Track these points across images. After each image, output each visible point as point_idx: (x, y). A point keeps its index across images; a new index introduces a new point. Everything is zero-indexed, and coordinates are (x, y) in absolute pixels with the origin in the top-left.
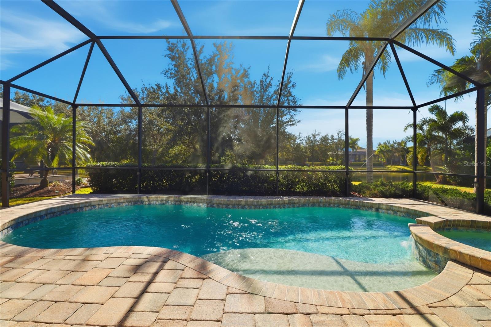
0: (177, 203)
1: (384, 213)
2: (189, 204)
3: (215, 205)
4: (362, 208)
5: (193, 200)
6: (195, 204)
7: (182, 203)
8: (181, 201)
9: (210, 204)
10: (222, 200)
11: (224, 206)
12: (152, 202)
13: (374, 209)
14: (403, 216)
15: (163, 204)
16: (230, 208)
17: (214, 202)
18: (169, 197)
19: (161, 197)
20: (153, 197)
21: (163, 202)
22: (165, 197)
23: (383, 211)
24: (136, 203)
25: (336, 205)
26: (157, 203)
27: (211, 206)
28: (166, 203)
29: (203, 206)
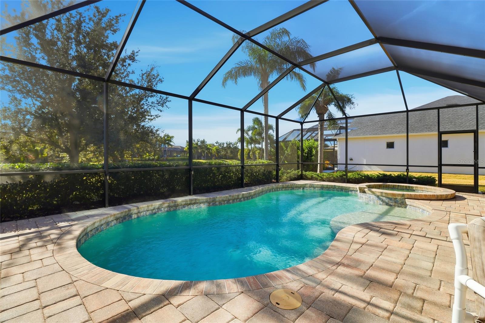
0: (172, 209)
1: (307, 189)
2: (187, 207)
3: (217, 203)
4: (295, 189)
5: (193, 202)
6: (195, 206)
7: (178, 208)
8: (176, 206)
9: (212, 203)
10: (225, 196)
11: (226, 202)
12: (142, 214)
13: (302, 188)
14: (320, 190)
15: (155, 213)
16: (230, 203)
17: (217, 199)
18: (163, 204)
19: (153, 204)
20: (144, 206)
21: (154, 211)
22: (157, 204)
23: (307, 188)
24: (125, 218)
25: (281, 189)
26: (148, 213)
27: (213, 205)
28: (158, 212)
29: (203, 206)
